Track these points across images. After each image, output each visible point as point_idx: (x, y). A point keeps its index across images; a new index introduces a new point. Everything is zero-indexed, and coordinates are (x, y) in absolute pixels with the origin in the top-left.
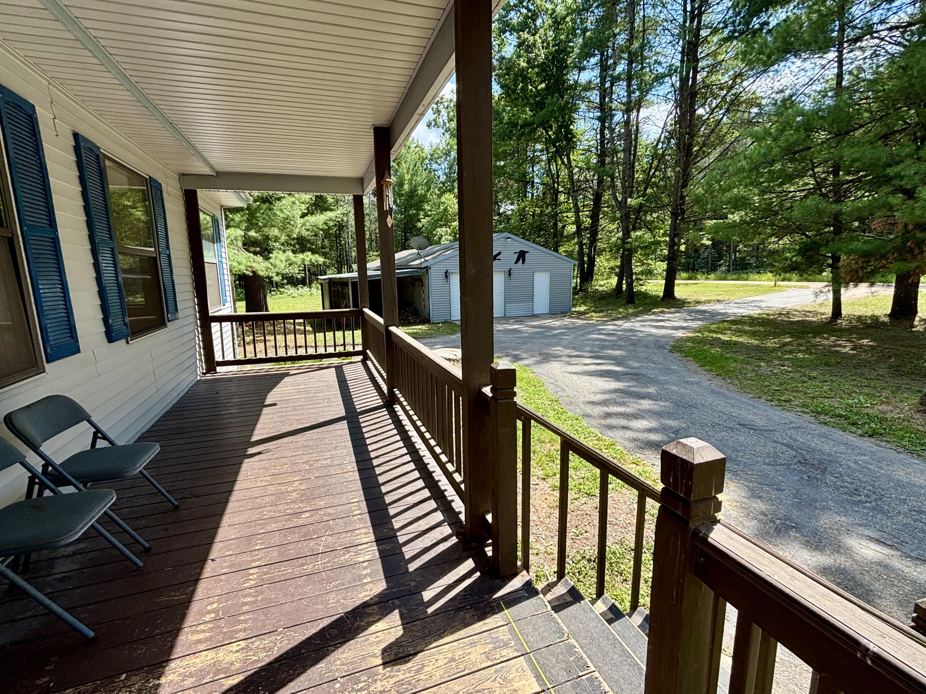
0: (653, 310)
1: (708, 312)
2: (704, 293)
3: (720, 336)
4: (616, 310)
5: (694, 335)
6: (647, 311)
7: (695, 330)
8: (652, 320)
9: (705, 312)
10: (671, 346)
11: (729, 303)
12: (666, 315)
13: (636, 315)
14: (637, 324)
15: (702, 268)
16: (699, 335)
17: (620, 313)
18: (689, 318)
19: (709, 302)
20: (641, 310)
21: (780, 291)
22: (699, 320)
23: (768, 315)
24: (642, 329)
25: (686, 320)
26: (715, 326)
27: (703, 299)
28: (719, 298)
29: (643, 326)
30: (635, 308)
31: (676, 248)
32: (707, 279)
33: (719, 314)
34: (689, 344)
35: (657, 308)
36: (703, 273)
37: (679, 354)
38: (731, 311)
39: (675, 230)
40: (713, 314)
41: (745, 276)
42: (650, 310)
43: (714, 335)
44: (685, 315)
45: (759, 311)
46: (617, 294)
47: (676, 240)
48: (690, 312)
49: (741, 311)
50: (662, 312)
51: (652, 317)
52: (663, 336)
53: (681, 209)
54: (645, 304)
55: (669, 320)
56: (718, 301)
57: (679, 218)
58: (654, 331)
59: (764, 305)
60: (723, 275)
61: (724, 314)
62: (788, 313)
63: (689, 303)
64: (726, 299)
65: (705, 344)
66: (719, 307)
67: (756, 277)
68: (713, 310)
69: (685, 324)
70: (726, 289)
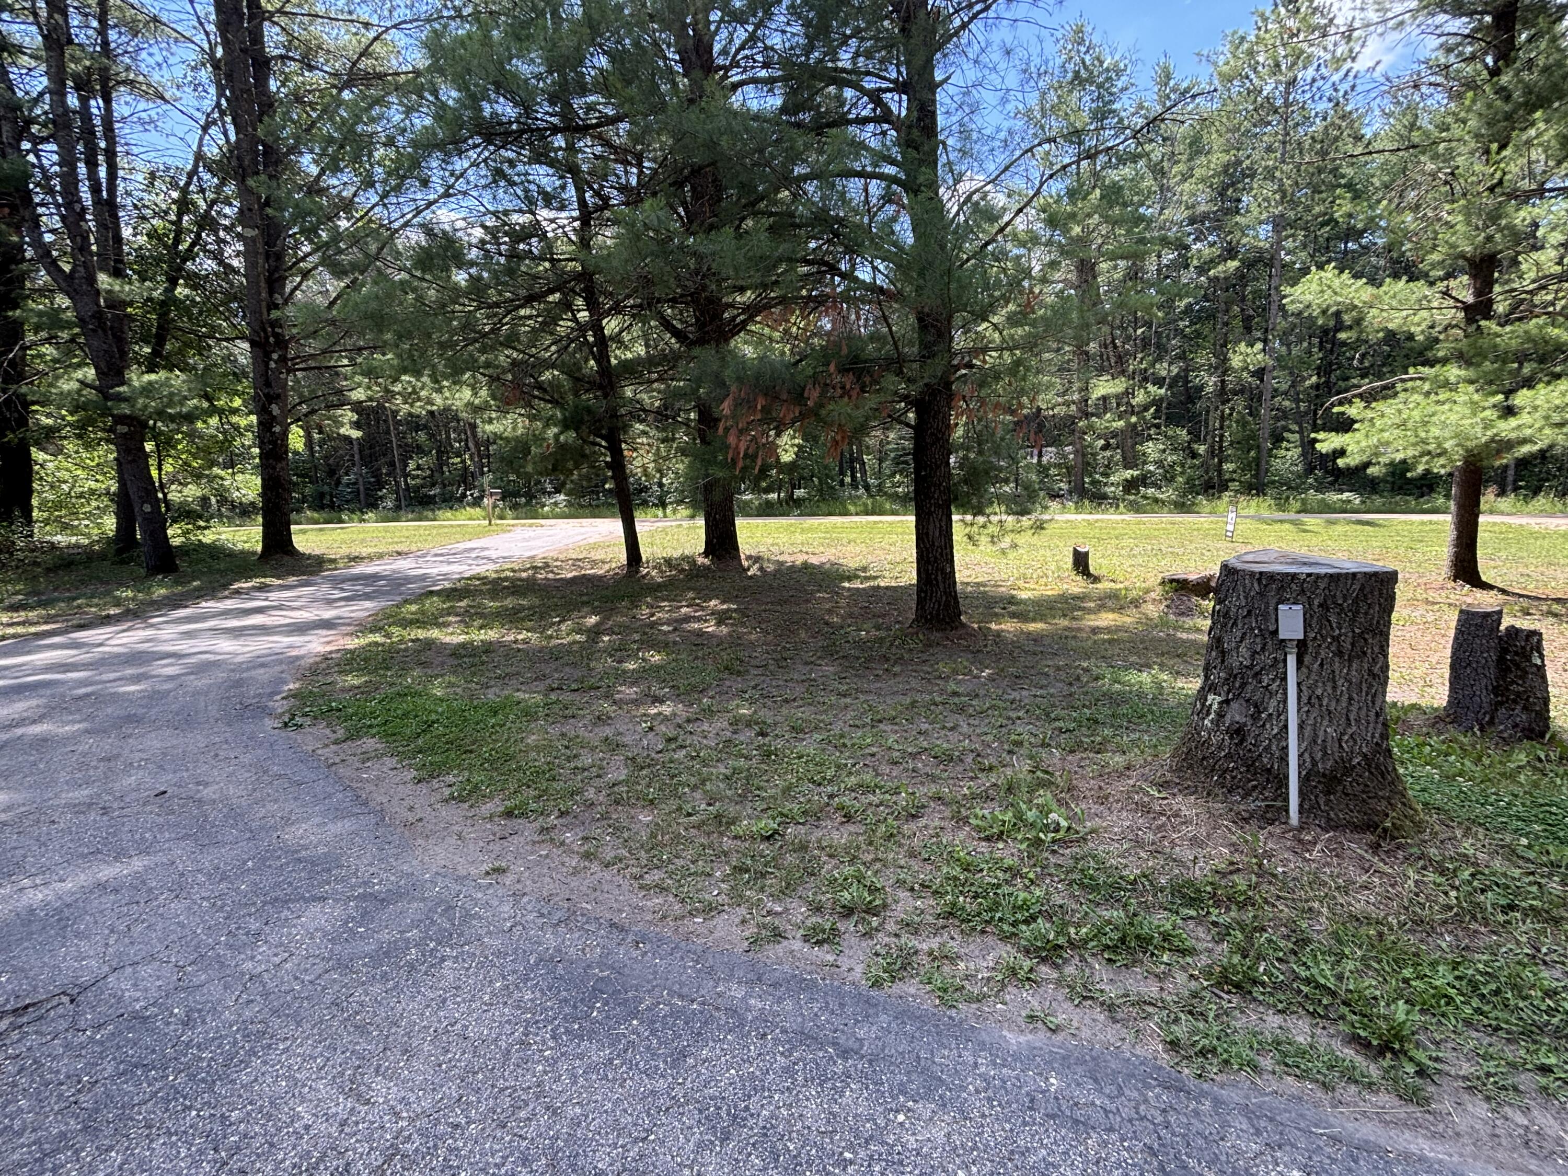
0: (236, 586)
1: (383, 578)
2: (363, 541)
3: (434, 633)
4: (108, 593)
5: (363, 641)
6: (211, 591)
7: (363, 627)
8: (226, 613)
9: (375, 577)
10: (294, 695)
11: (424, 556)
12: (273, 595)
13: (175, 603)
14: (168, 632)
15: (348, 502)
16: (378, 638)
17: (118, 603)
18: (338, 594)
19: (380, 556)
20: (197, 589)
21: (504, 531)
22: (367, 597)
23: (513, 571)
24: (184, 646)
25: (330, 602)
26: (414, 608)
27: (365, 552)
28: (399, 548)
29: (189, 635)
30: (177, 583)
31: (277, 429)
32: (362, 520)
33: (408, 580)
34: (352, 680)
35: (248, 578)
36: (353, 512)
37: (321, 729)
38: (435, 571)
39: (268, 384)
40: (397, 582)
41: (430, 514)
42: (225, 586)
43: (421, 634)
44: (325, 589)
45: (492, 567)
46: (119, 552)
47: (275, 409)
48: (337, 582)
49: (456, 568)
50: (263, 588)
51: (229, 604)
52: (258, 663)
53: (276, 335)
54: (211, 571)
55: (280, 608)
56: (399, 554)
57: (275, 356)
58: (226, 645)
59: (493, 554)
60: (391, 514)
61: (423, 578)
62: (547, 565)
63: (333, 561)
64: (414, 548)
65: (404, 669)
66: (404, 565)
67: (449, 514)
68: (394, 572)
69: (328, 614)
70: (406, 534)
